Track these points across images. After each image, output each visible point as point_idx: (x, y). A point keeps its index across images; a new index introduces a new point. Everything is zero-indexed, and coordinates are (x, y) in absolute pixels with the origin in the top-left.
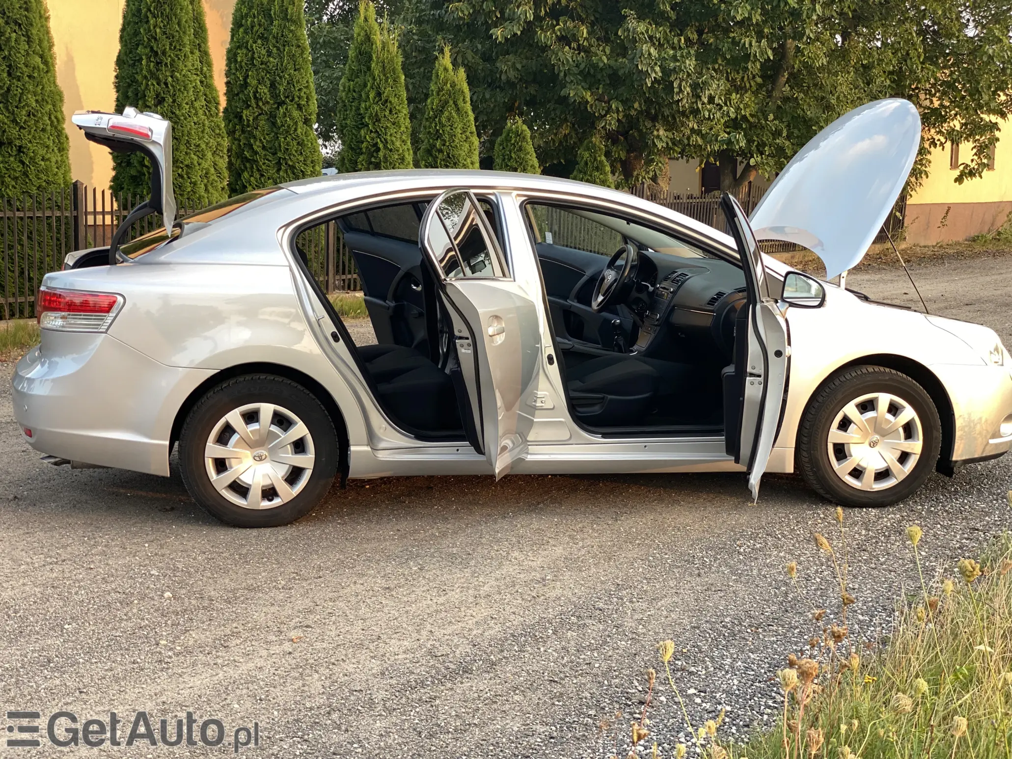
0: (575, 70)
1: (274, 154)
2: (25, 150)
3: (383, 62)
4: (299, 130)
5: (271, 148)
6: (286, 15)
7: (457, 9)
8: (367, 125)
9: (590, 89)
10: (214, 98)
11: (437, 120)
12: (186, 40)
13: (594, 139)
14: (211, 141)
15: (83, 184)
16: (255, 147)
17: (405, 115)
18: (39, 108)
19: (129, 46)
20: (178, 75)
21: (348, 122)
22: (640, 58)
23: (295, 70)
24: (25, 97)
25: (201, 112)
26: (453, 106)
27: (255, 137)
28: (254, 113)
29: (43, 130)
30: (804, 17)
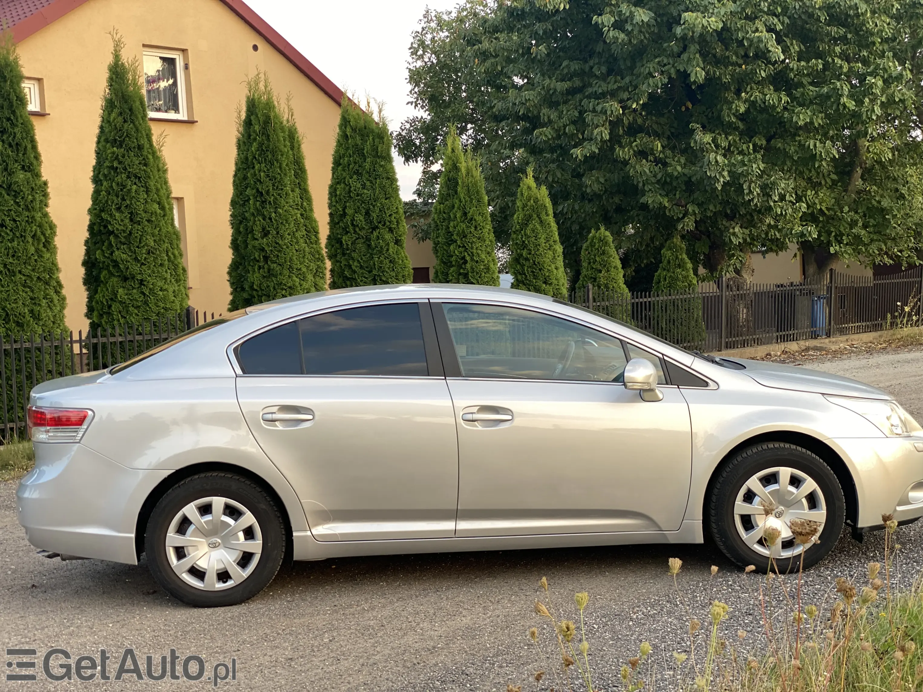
0: (653, 180)
1: (370, 272)
2: (145, 283)
3: (468, 186)
4: (391, 250)
5: (367, 267)
6: (377, 152)
7: (541, 134)
8: (456, 241)
9: (667, 195)
10: (313, 228)
11: (523, 232)
12: (287, 181)
13: (675, 240)
14: (312, 264)
15: (194, 309)
16: (353, 267)
17: (489, 230)
18: (157, 247)
19: (240, 189)
20: (281, 211)
21: (440, 239)
22: (708, 165)
23: (386, 199)
24: (144, 239)
25: (302, 241)
26: (537, 219)
27: (353, 259)
28: (352, 238)
29: (161, 265)
30: (864, 117)
